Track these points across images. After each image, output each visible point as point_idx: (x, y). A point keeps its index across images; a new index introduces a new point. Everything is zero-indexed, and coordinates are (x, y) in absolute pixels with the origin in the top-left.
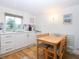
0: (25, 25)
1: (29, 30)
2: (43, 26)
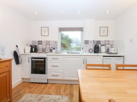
0: (87, 42)
1: (95, 52)
2: (131, 41)
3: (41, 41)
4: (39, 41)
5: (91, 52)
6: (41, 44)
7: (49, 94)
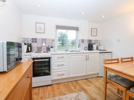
3: (36, 39)
4: (33, 39)
5: (86, 50)
6: (36, 42)
7: (64, 94)
